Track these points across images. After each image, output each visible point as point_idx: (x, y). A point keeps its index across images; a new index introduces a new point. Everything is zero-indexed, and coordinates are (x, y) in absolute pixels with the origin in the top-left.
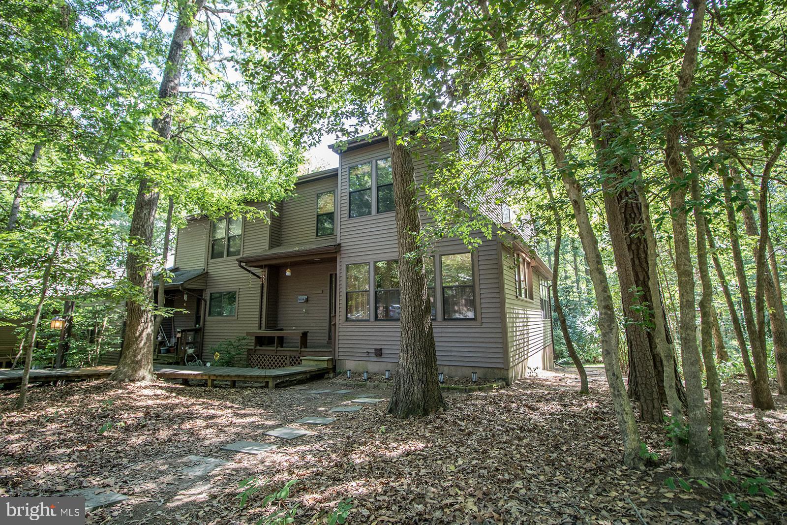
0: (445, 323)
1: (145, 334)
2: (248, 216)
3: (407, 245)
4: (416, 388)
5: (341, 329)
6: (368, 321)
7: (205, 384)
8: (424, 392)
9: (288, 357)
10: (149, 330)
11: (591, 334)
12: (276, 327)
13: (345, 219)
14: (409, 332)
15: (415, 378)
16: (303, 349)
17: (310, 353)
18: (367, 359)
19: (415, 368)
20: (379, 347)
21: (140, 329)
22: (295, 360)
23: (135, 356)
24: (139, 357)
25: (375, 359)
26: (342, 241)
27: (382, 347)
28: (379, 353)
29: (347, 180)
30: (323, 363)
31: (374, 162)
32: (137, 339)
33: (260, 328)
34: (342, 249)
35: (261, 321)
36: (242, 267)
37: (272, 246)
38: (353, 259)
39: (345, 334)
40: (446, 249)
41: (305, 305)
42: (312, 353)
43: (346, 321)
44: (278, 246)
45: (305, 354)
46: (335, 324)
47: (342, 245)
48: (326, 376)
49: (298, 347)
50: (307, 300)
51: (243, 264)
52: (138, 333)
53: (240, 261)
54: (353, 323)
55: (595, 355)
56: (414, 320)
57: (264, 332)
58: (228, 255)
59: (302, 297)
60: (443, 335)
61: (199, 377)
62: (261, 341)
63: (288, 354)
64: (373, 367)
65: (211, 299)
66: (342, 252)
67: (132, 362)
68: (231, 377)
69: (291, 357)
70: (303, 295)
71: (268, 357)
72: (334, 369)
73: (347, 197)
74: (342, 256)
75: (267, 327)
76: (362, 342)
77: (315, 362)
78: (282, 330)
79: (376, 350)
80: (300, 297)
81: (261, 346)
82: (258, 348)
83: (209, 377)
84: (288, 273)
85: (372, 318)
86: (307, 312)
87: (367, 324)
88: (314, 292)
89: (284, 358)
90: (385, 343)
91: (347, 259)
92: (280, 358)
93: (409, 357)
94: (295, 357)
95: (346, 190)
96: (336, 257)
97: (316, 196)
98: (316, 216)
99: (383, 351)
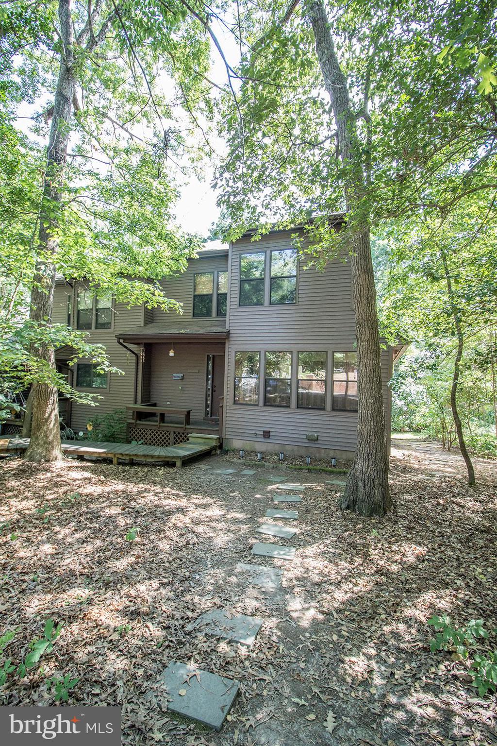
0: (334, 413)
1: (53, 417)
3: (371, 365)
4: (376, 491)
5: (228, 411)
6: (258, 405)
7: (111, 462)
8: (383, 494)
9: (172, 433)
10: (56, 412)
12: (149, 401)
13: (236, 307)
15: (376, 483)
16: (187, 427)
17: (195, 431)
18: (255, 439)
19: (376, 475)
20: (268, 430)
21: (48, 410)
22: (179, 436)
23: (47, 437)
24: (51, 438)
25: (263, 440)
26: (231, 328)
27: (271, 430)
28: (267, 434)
29: (238, 267)
30: (211, 441)
31: (268, 252)
32: (47, 420)
33: (136, 402)
34: (231, 335)
35: (136, 395)
36: (121, 344)
38: (242, 346)
39: (232, 415)
40: (339, 346)
41: (180, 382)
42: (199, 431)
43: (234, 404)
44: (152, 322)
45: (191, 431)
46: (222, 406)
47: (231, 332)
48: (213, 452)
49: (182, 424)
50: (183, 378)
51: (121, 341)
52: (47, 415)
53: (119, 337)
54: (242, 407)
57: (139, 406)
58: (96, 328)
59: (178, 375)
61: (104, 455)
62: (141, 416)
63: (172, 430)
64: (261, 446)
65: (78, 369)
66: (231, 339)
67: (45, 443)
68: (130, 455)
69: (175, 433)
70: (178, 373)
72: (221, 447)
73: (238, 285)
74: (231, 343)
75: (144, 403)
76: (251, 424)
77: (203, 440)
78: (155, 405)
79: (264, 432)
80: (175, 375)
81: (140, 420)
82: (138, 422)
83: (115, 456)
84: (171, 354)
85: (261, 403)
86: (183, 389)
87: (256, 408)
88: (190, 371)
89: (167, 434)
90: (273, 426)
91: (236, 346)
92: (163, 433)
93: (370, 464)
94: (179, 433)
95: (237, 278)
96: (225, 343)
97: (192, 275)
98: (192, 296)
99: (271, 434)
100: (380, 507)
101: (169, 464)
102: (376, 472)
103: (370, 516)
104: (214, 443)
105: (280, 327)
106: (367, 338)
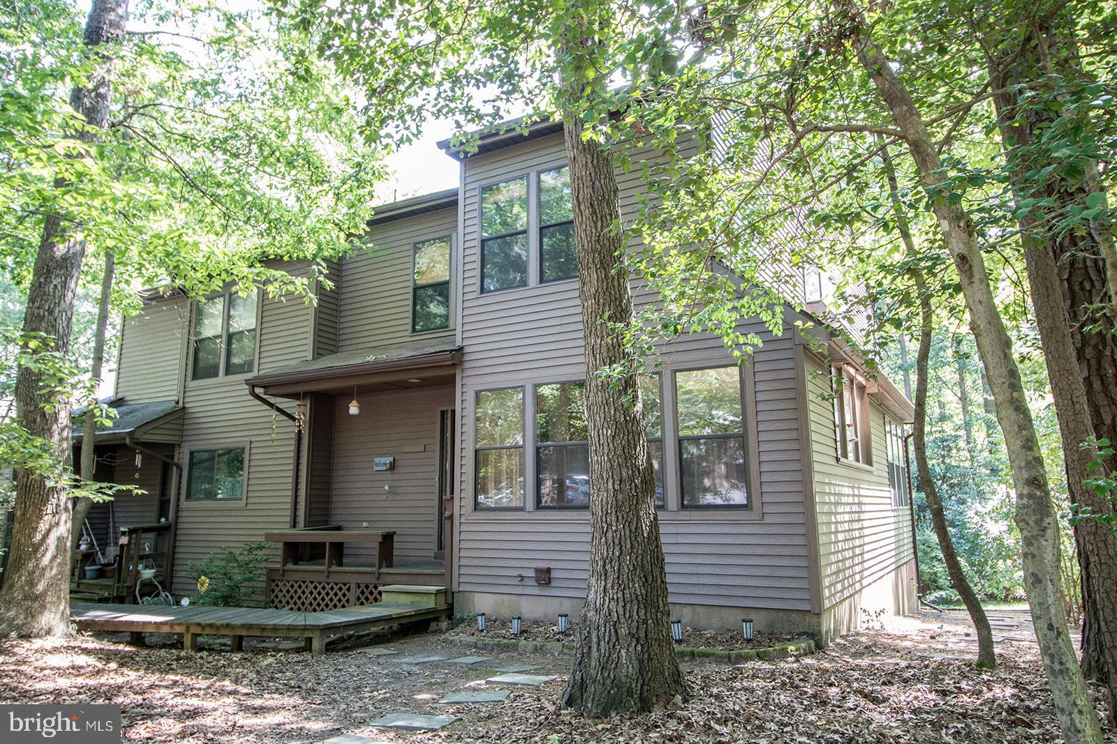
0: (685, 515)
1: (52, 539)
2: (270, 288)
4: (623, 652)
5: (464, 528)
6: (522, 509)
7: (179, 645)
8: (641, 662)
9: (353, 587)
10: (62, 529)
11: (998, 539)
12: (327, 522)
13: (474, 296)
14: (610, 534)
15: (623, 631)
16: (384, 570)
17: (399, 578)
18: (520, 590)
19: (621, 611)
20: (544, 565)
21: (43, 526)
22: (367, 592)
23: (33, 585)
24: (41, 587)
25: (537, 591)
26: (466, 342)
27: (551, 565)
28: (544, 577)
29: (476, 214)
30: (425, 598)
31: (533, 176)
32: (36, 548)
33: (294, 525)
34: (466, 358)
35: (295, 510)
36: (257, 397)
37: (318, 353)
38: (489, 379)
39: (473, 537)
40: (685, 357)
41: (389, 476)
42: (404, 578)
43: (475, 509)
44: (333, 352)
45: (389, 579)
46: (451, 517)
47: (467, 350)
48: (433, 626)
49: (373, 566)
50: (393, 466)
51: (259, 391)
52: (38, 537)
53: (252, 385)
54: (491, 515)
55: (1007, 584)
56: (618, 508)
57: (303, 534)
58: (227, 373)
59: (383, 460)
60: (680, 540)
61: (166, 629)
62: (295, 552)
63: (353, 580)
64: (533, 607)
65: (192, 464)
66: (467, 365)
67: (26, 598)
69: (358, 585)
70: (384, 455)
71: (312, 586)
72: (449, 612)
73: (477, 250)
74: (467, 373)
75: (309, 523)
77: (410, 598)
78: (339, 528)
79: (538, 571)
80: (377, 460)
81: (296, 563)
82: (290, 566)
83: (188, 629)
84: (354, 409)
85: (530, 505)
86: (392, 491)
87: (519, 515)
88: (407, 449)
89: (345, 588)
90: (557, 556)
91: (476, 379)
92: (336, 588)
94: (367, 587)
95: (475, 236)
96: (454, 376)
97: (411, 247)
98: (411, 290)
99: (554, 574)
104: (430, 603)
105: (563, 329)
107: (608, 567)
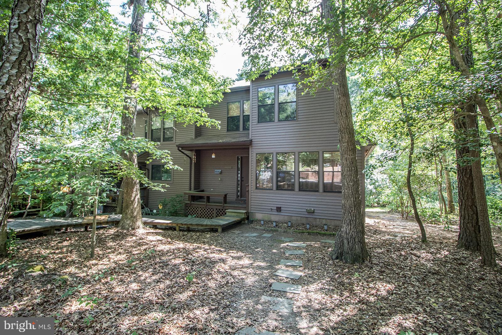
0: (325, 194)
1: (136, 200)
5: (252, 194)
6: (272, 189)
7: (174, 229)
9: (215, 210)
10: (139, 196)
12: (199, 188)
13: (256, 123)
16: (225, 205)
17: (230, 208)
18: (271, 213)
20: (279, 206)
21: (133, 195)
22: (219, 211)
23: (133, 213)
24: (135, 214)
25: (276, 213)
26: (253, 138)
27: (281, 206)
28: (279, 209)
29: (256, 97)
31: (277, 86)
32: (132, 202)
33: (190, 190)
34: (253, 143)
35: (191, 185)
36: (180, 151)
37: (196, 136)
38: (261, 150)
39: (254, 196)
40: (327, 148)
41: (220, 175)
42: (232, 208)
43: (256, 189)
44: (200, 136)
45: (227, 208)
46: (248, 191)
47: (253, 140)
48: (243, 222)
49: (221, 203)
50: (221, 173)
51: (180, 149)
52: (133, 199)
53: (178, 146)
54: (261, 191)
57: (193, 192)
58: (164, 141)
59: (218, 170)
60: (323, 201)
61: (170, 225)
62: (194, 198)
63: (215, 208)
64: (275, 217)
65: (152, 168)
66: (253, 145)
67: (131, 217)
68: (187, 225)
69: (217, 209)
71: (200, 209)
72: (248, 218)
73: (257, 109)
74: (253, 147)
75: (195, 189)
76: (268, 203)
77: (236, 214)
78: (203, 191)
79: (277, 207)
80: (216, 170)
81: (193, 201)
82: (192, 203)
83: (177, 225)
84: (213, 156)
85: (274, 188)
86: (221, 180)
87: (271, 191)
88: (226, 168)
89: (212, 210)
90: (284, 204)
91: (256, 150)
92: (209, 210)
93: (352, 227)
94: (219, 210)
95: (256, 104)
96: (249, 148)
97: (226, 104)
98: (226, 118)
99: (282, 209)
100: (360, 257)
101: (213, 230)
102: (356, 233)
103: (353, 263)
104: (243, 216)
105: (286, 136)
106: (346, 141)
107: (351, 222)
